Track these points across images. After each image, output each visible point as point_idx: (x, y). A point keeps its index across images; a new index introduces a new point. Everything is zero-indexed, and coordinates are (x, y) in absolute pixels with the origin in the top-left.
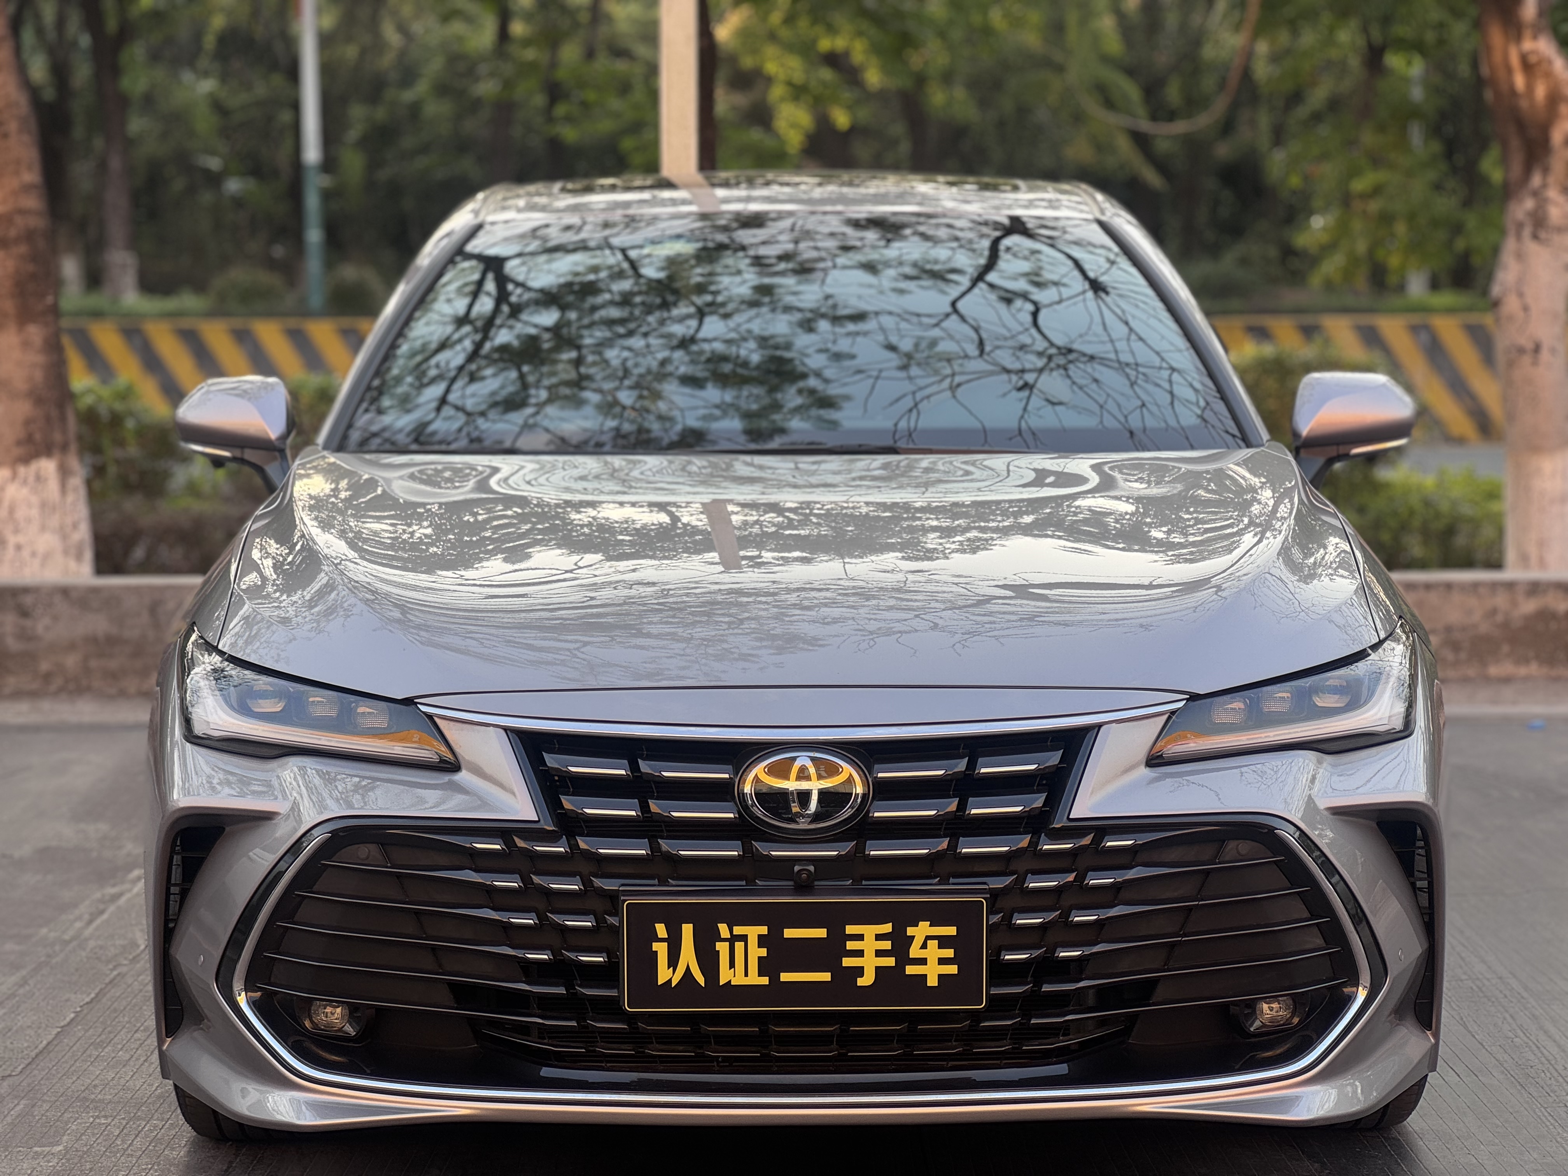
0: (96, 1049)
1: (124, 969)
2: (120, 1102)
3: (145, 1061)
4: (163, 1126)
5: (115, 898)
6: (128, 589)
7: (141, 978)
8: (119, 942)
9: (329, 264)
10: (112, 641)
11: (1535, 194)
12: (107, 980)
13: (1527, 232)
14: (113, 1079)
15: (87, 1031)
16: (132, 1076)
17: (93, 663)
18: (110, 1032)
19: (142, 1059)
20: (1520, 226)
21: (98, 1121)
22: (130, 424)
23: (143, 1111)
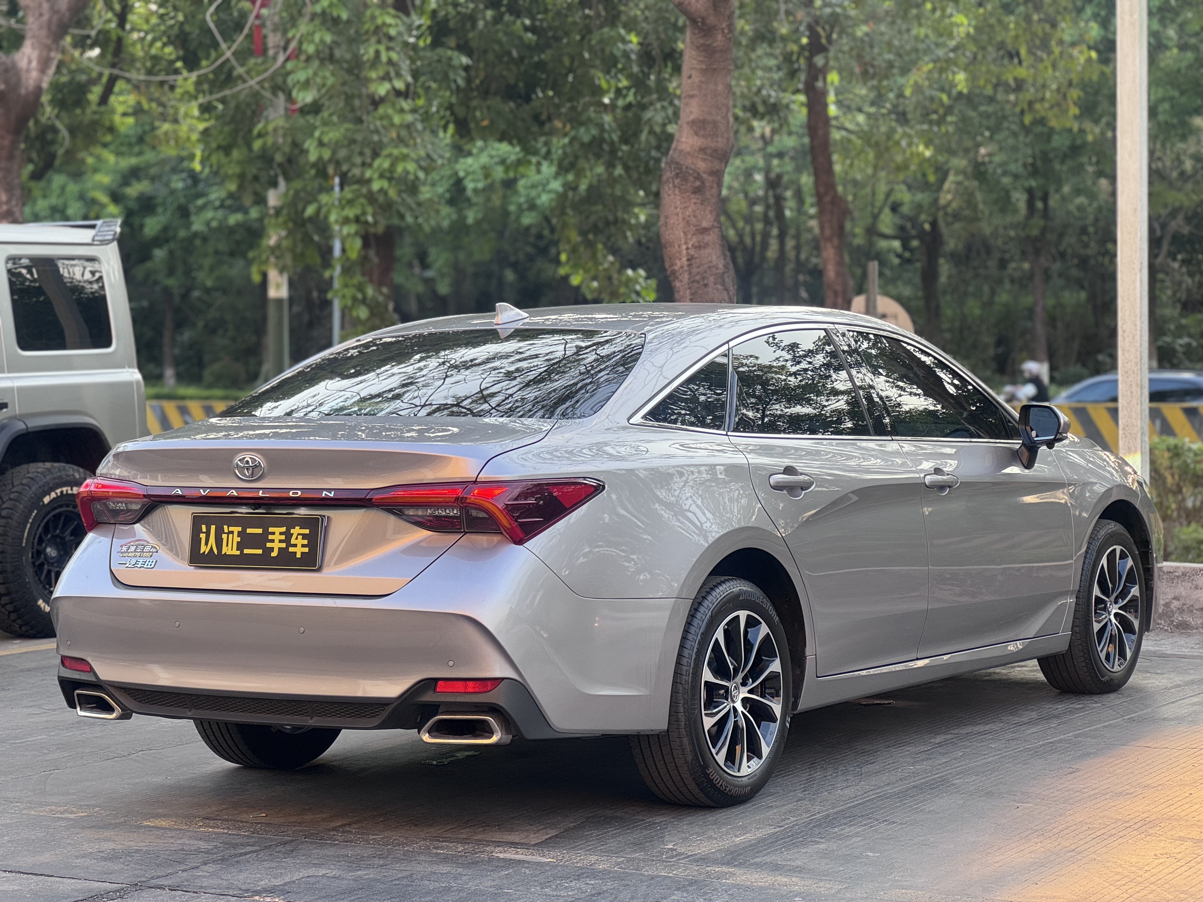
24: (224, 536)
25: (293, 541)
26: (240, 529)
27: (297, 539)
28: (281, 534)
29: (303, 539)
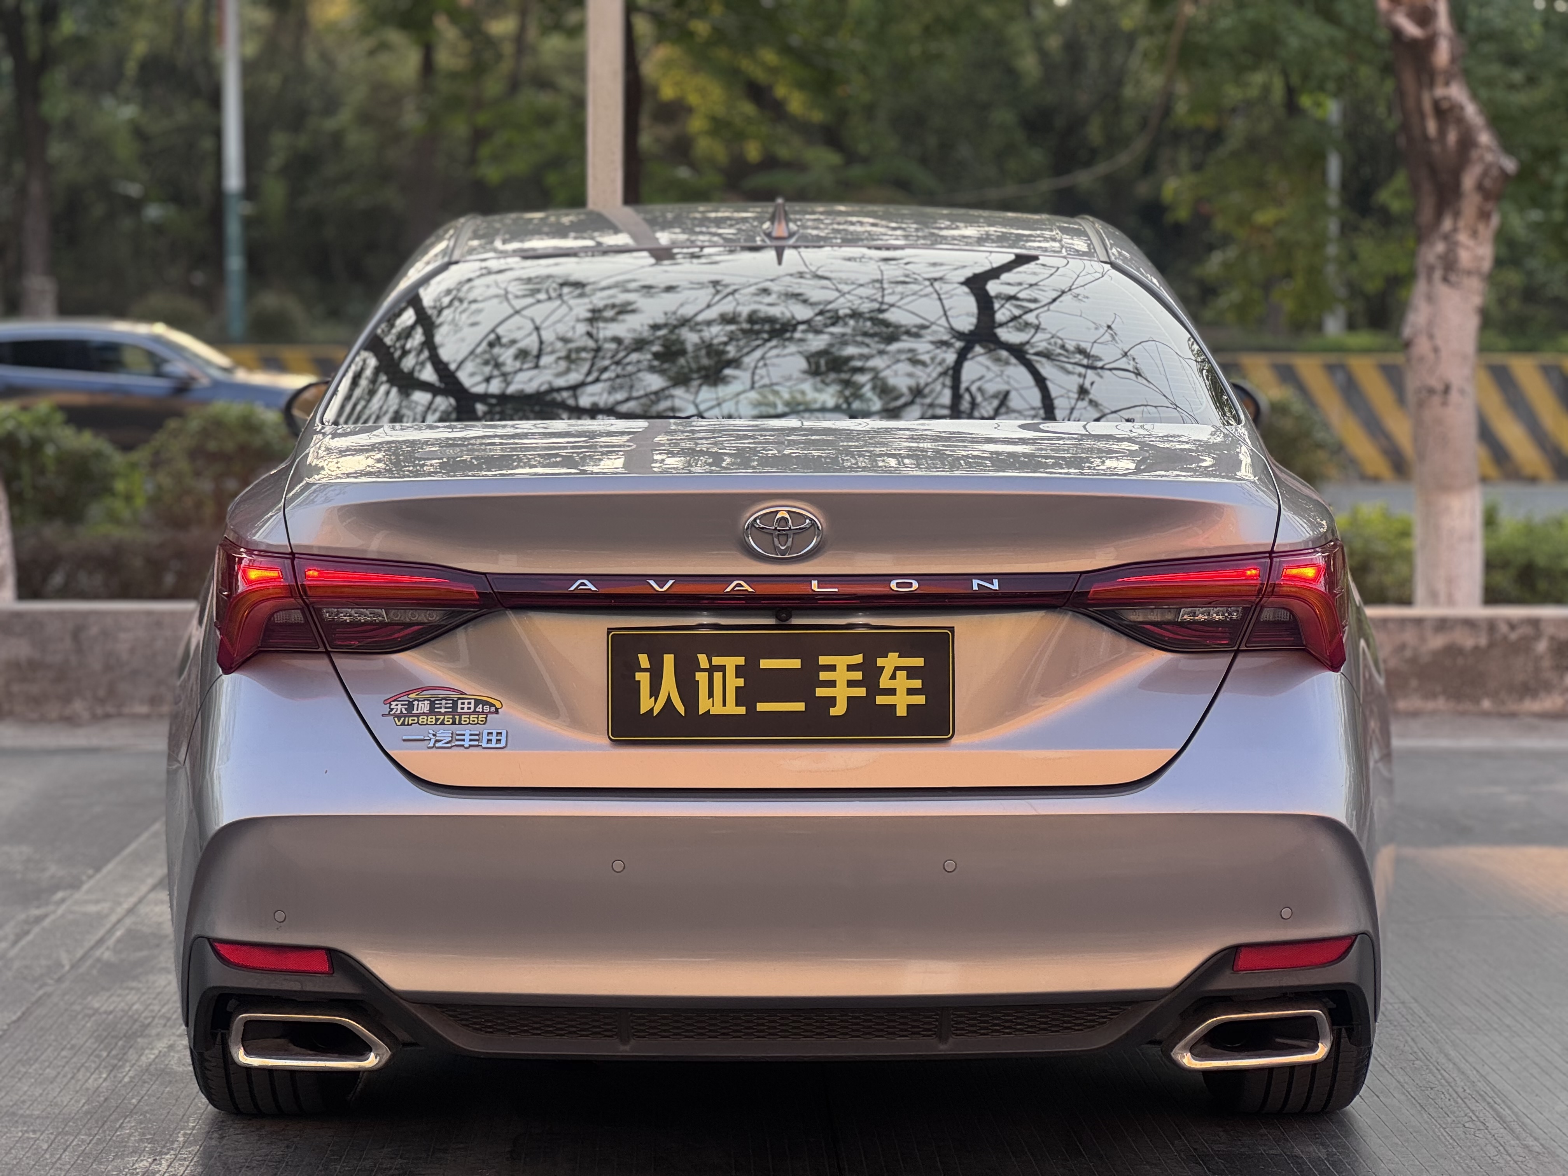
0: (23, 1066)
1: (48, 989)
2: (47, 1117)
3: (72, 1078)
4: (91, 1141)
5: (39, 920)
6: (51, 614)
7: (67, 997)
8: (43, 962)
9: (250, 293)
10: (34, 665)
11: (1446, 237)
12: (33, 999)
13: (1438, 274)
14: (41, 1095)
15: (14, 1048)
16: (60, 1092)
17: (15, 688)
18: (37, 1050)
19: (69, 1076)
20: (1431, 269)
21: (26, 1135)
22: (50, 450)
23: (70, 1126)
24: (702, 678)
25: (885, 682)
26: (741, 660)
27: (893, 677)
28: (850, 668)
29: (909, 677)
